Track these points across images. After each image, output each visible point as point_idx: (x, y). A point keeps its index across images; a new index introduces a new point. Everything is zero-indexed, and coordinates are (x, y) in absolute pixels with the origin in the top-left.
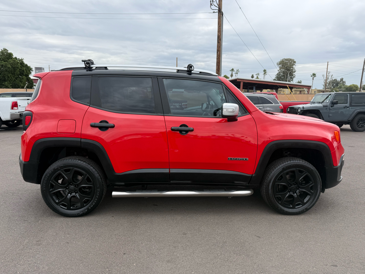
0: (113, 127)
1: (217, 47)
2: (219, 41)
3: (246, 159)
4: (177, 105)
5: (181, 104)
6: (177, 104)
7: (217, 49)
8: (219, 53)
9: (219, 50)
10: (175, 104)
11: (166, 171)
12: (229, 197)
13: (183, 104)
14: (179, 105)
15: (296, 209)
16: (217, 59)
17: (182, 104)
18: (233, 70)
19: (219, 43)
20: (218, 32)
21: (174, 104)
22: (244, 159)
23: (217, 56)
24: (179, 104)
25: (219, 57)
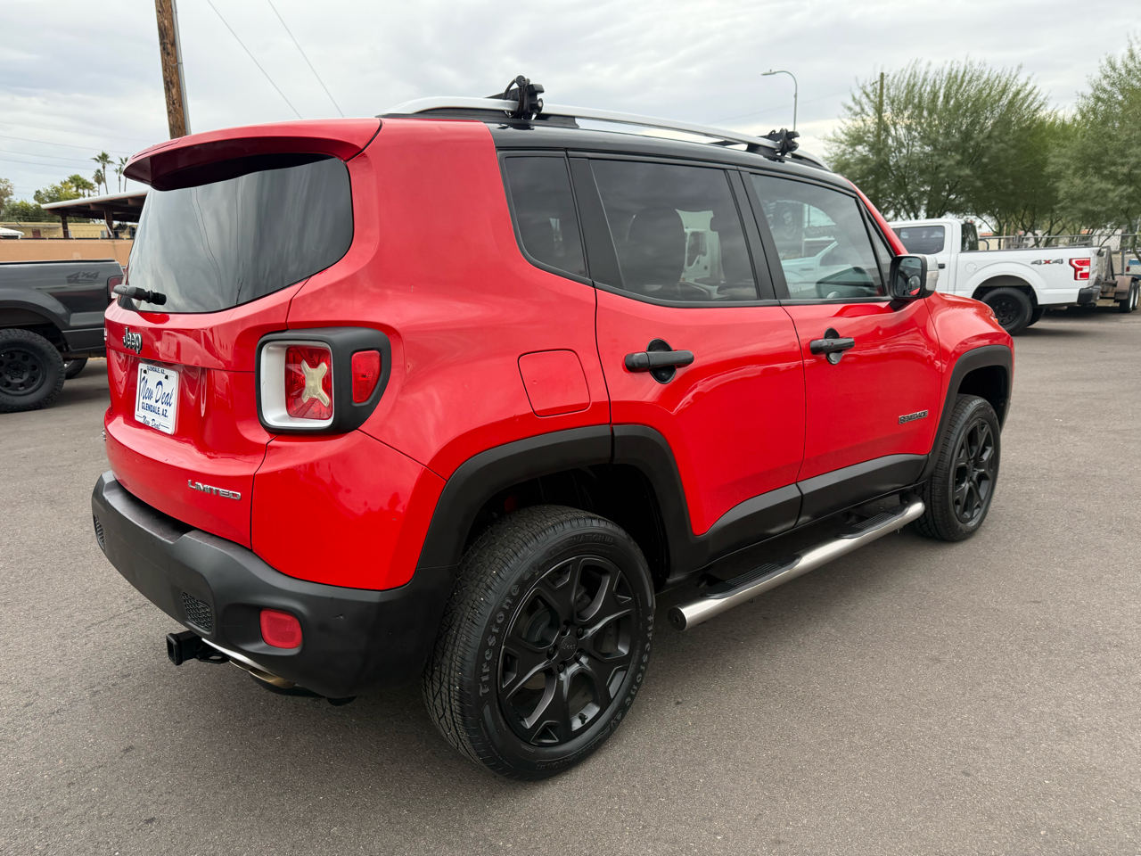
2: (169, 46)
7: (165, 78)
8: (174, 91)
9: (175, 80)
16: (170, 112)
18: (104, 158)
19: (168, 54)
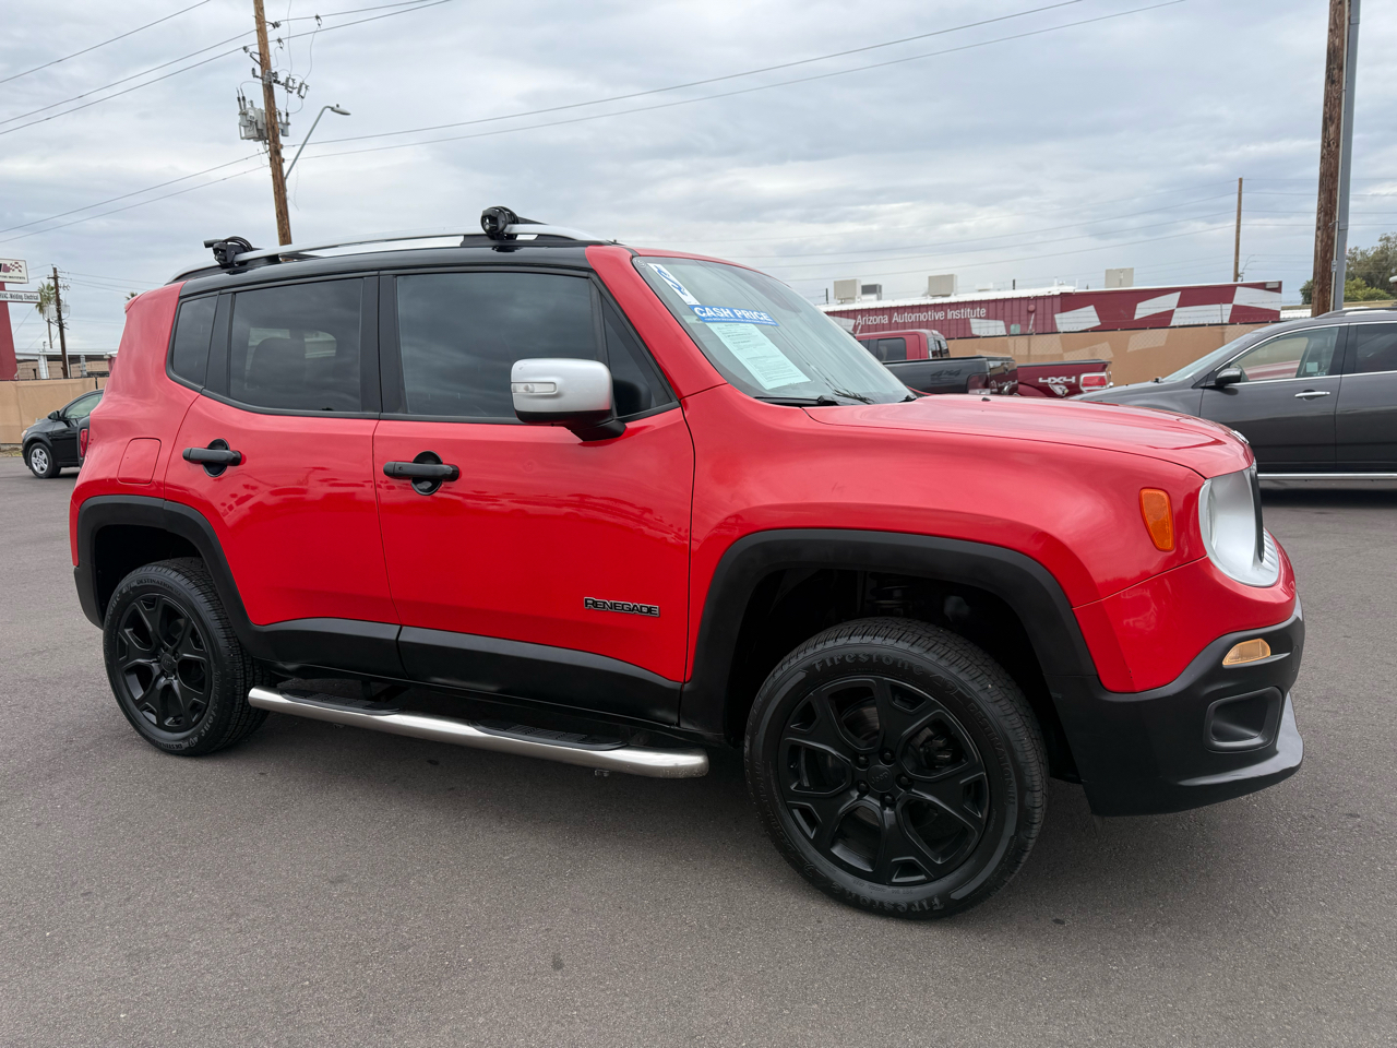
0: (237, 461)
1: (1326, 105)
2: (1336, 71)
3: (650, 610)
4: (1057, 384)
5: (1073, 380)
6: (1057, 377)
7: (1325, 113)
8: (1332, 129)
9: (1335, 115)
10: (1049, 380)
11: (387, 632)
12: (594, 769)
13: (1083, 376)
14: (1066, 384)
15: (895, 889)
16: (1322, 158)
17: (1078, 379)
19: (1333, 82)
20: (1330, 30)
21: (1041, 380)
22: (645, 610)
23: (1323, 147)
24: (1065, 379)
25: (1333, 148)
